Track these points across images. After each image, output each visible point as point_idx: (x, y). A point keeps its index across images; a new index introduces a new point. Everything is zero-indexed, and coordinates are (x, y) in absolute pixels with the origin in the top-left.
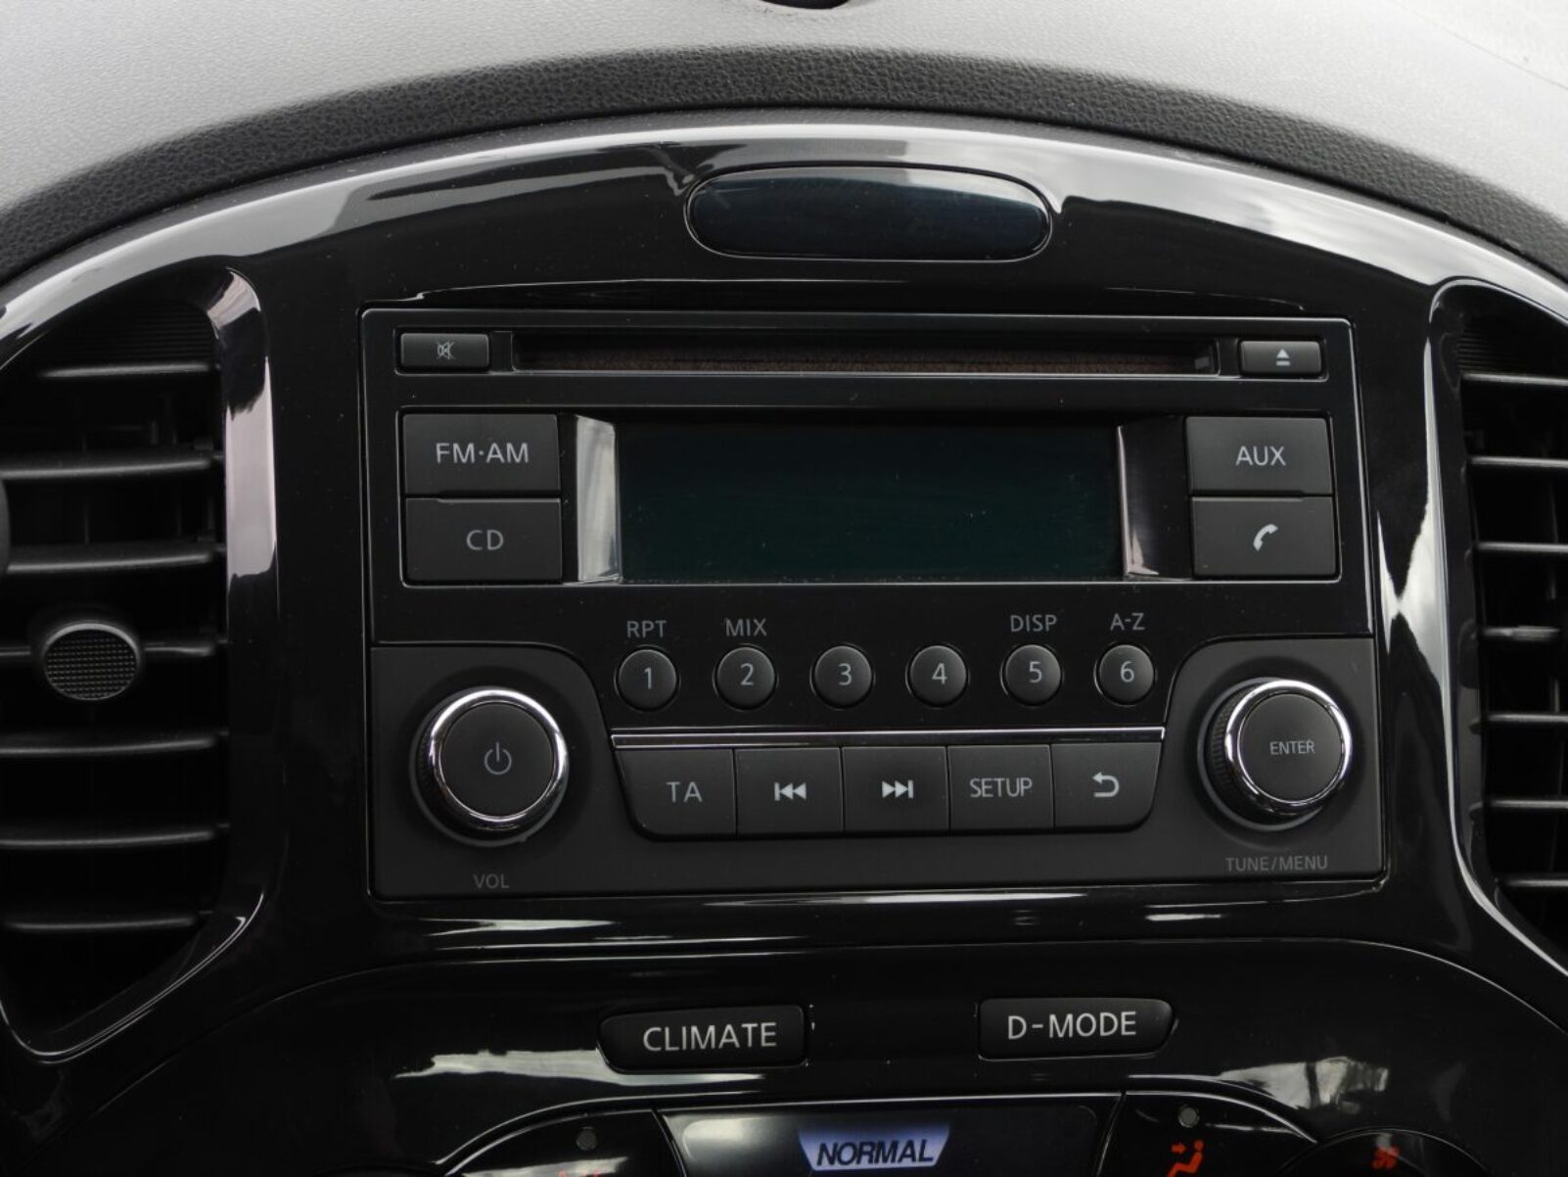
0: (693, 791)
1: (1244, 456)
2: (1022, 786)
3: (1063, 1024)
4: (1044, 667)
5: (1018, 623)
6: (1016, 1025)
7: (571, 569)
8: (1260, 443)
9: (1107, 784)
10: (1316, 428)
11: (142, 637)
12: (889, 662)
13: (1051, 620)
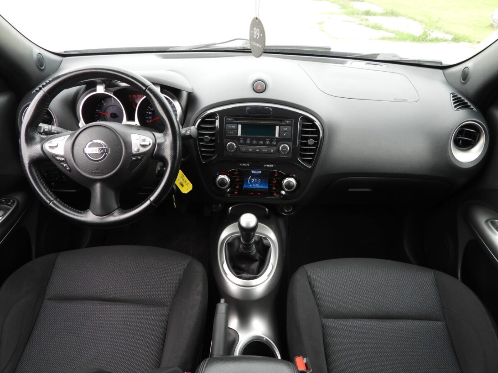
0: (244, 150)
1: (284, 129)
2: (266, 151)
3: (268, 166)
4: (268, 143)
5: (267, 140)
6: (265, 166)
7: (237, 134)
8: (285, 128)
9: (272, 151)
10: (290, 127)
11: (210, 137)
12: (258, 142)
13: (269, 140)
